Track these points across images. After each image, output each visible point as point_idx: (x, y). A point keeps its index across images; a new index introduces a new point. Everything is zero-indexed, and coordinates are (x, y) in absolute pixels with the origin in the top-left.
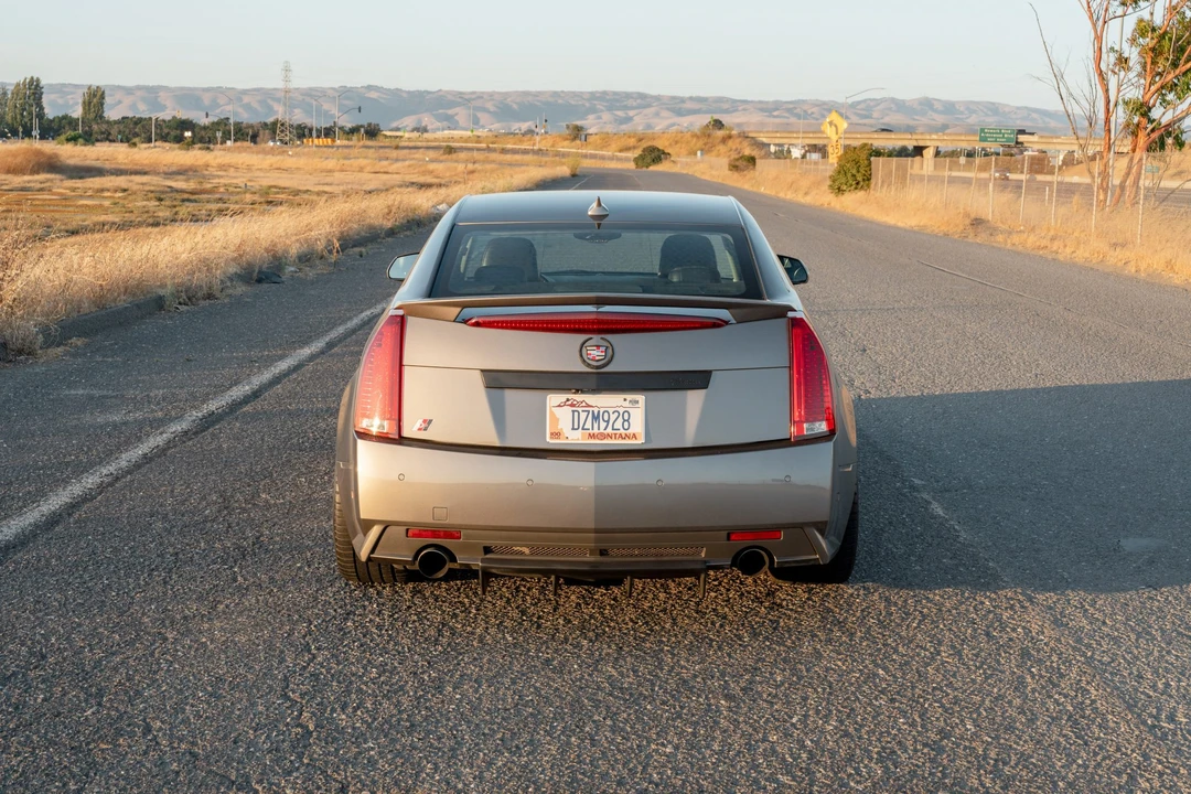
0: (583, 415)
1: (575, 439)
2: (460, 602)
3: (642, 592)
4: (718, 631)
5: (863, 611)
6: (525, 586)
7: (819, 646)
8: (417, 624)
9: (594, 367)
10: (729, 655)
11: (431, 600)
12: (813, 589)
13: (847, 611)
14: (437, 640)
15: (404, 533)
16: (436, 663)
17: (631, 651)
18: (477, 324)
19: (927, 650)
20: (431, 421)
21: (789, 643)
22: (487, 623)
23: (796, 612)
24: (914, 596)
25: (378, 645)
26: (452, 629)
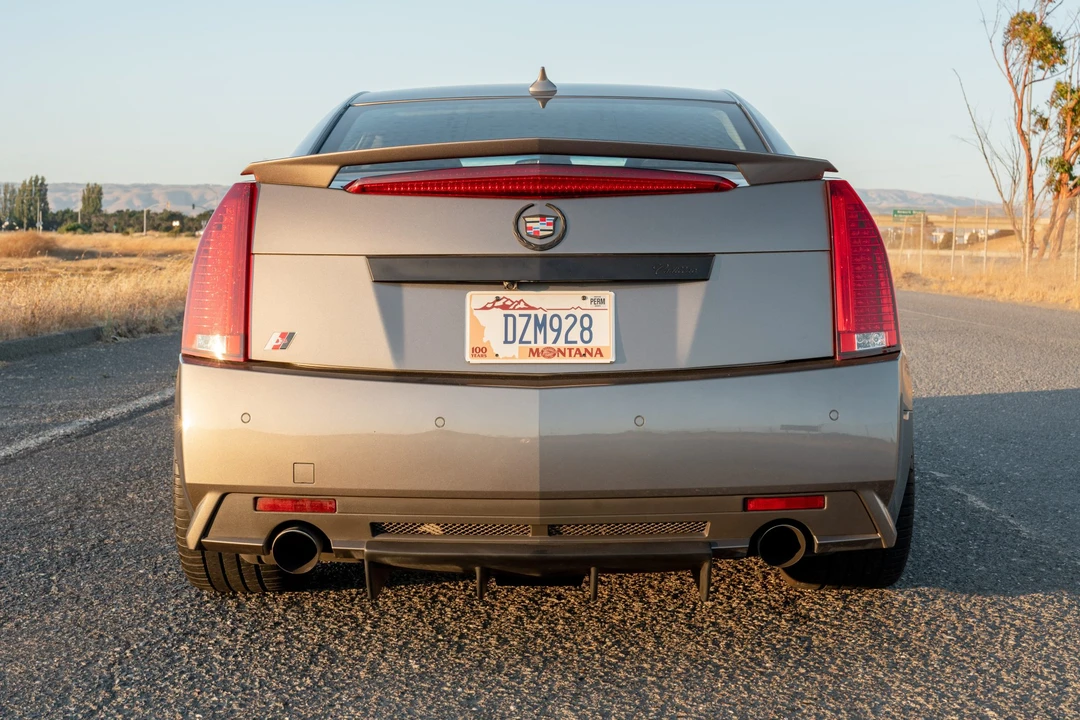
0: (520, 322)
1: (509, 356)
2: (351, 617)
3: (609, 601)
4: (724, 654)
5: (928, 623)
6: (445, 596)
7: (880, 675)
8: (282, 647)
9: (536, 247)
10: (747, 688)
11: (311, 615)
12: (847, 596)
13: (906, 624)
14: (306, 669)
15: (251, 502)
16: (297, 704)
17: (598, 683)
18: (362, 190)
19: (1047, 679)
20: (291, 335)
21: (833, 669)
22: (384, 644)
23: (833, 626)
24: (994, 604)
25: (215, 678)
26: (332, 653)
